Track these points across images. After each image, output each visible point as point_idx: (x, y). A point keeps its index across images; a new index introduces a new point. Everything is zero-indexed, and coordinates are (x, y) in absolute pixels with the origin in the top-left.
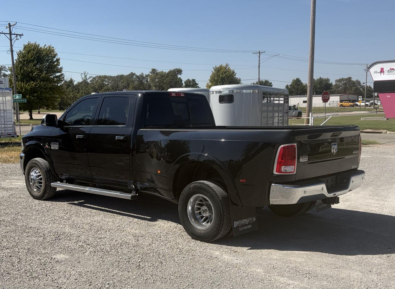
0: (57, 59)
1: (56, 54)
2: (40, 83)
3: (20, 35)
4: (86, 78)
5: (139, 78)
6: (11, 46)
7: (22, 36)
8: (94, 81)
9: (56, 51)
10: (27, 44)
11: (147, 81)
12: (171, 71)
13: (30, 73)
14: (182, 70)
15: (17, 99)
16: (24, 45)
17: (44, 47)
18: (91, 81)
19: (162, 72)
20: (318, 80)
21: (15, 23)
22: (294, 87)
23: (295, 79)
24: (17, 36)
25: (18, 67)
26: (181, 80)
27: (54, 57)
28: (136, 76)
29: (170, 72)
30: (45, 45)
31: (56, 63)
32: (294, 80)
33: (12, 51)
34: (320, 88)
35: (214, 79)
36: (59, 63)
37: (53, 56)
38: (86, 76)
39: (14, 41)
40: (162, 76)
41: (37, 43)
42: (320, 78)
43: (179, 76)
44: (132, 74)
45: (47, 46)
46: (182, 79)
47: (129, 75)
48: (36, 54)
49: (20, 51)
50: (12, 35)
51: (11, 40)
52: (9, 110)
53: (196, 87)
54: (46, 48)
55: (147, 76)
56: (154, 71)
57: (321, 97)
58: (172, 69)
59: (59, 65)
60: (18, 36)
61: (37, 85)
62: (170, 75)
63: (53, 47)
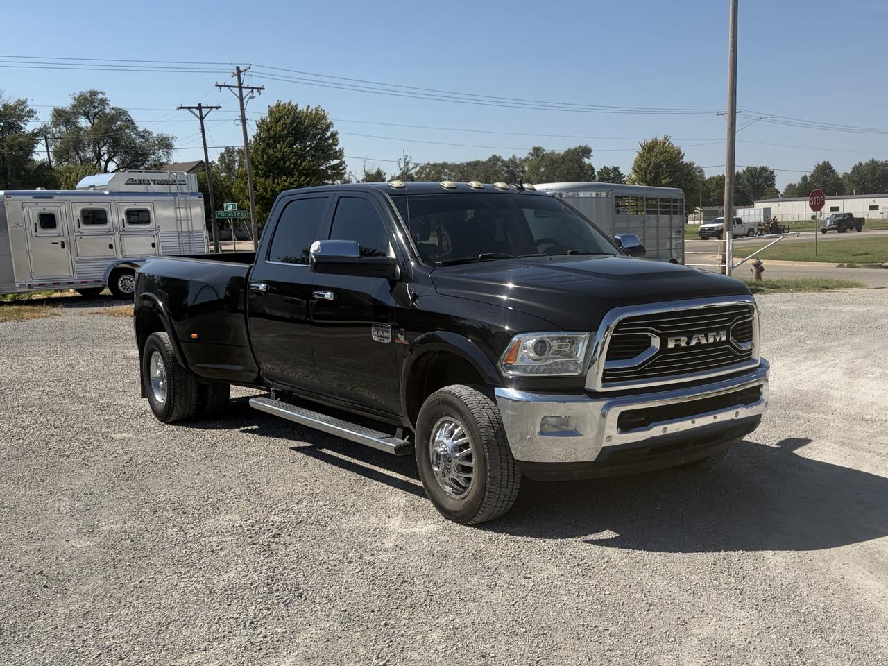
0: (332, 133)
1: (331, 123)
2: (300, 179)
3: (259, 89)
4: (408, 168)
5: (508, 167)
6: (242, 109)
7: (262, 91)
8: (422, 173)
9: (330, 118)
10: (275, 105)
11: (523, 172)
12: (569, 150)
13: (279, 160)
14: (592, 148)
15: (230, 212)
16: (269, 107)
17: (307, 109)
18: (416, 173)
19: (552, 153)
20: (868, 164)
21: (248, 66)
22: (818, 179)
23: (821, 164)
24: (252, 92)
25: (258, 149)
26: (593, 169)
27: (327, 128)
28: (503, 161)
29: (569, 152)
30: (309, 107)
31: (330, 141)
32: (818, 165)
33: (244, 120)
34: (871, 181)
35: (639, 166)
36: (337, 140)
37: (324, 126)
38: (407, 164)
39: (247, 101)
40: (553, 162)
41: (294, 103)
42: (873, 160)
43: (586, 161)
44: (495, 159)
45: (313, 107)
46: (595, 167)
47: (490, 160)
48: (292, 123)
49: (262, 119)
50: (243, 89)
51: (241, 99)
52: (197, 232)
53: (621, 183)
54: (311, 113)
55: (522, 161)
56: (537, 151)
57: (808, 202)
58: (572, 147)
59: (336, 145)
60: (255, 91)
61: (293, 184)
62: (568, 160)
63: (324, 111)
